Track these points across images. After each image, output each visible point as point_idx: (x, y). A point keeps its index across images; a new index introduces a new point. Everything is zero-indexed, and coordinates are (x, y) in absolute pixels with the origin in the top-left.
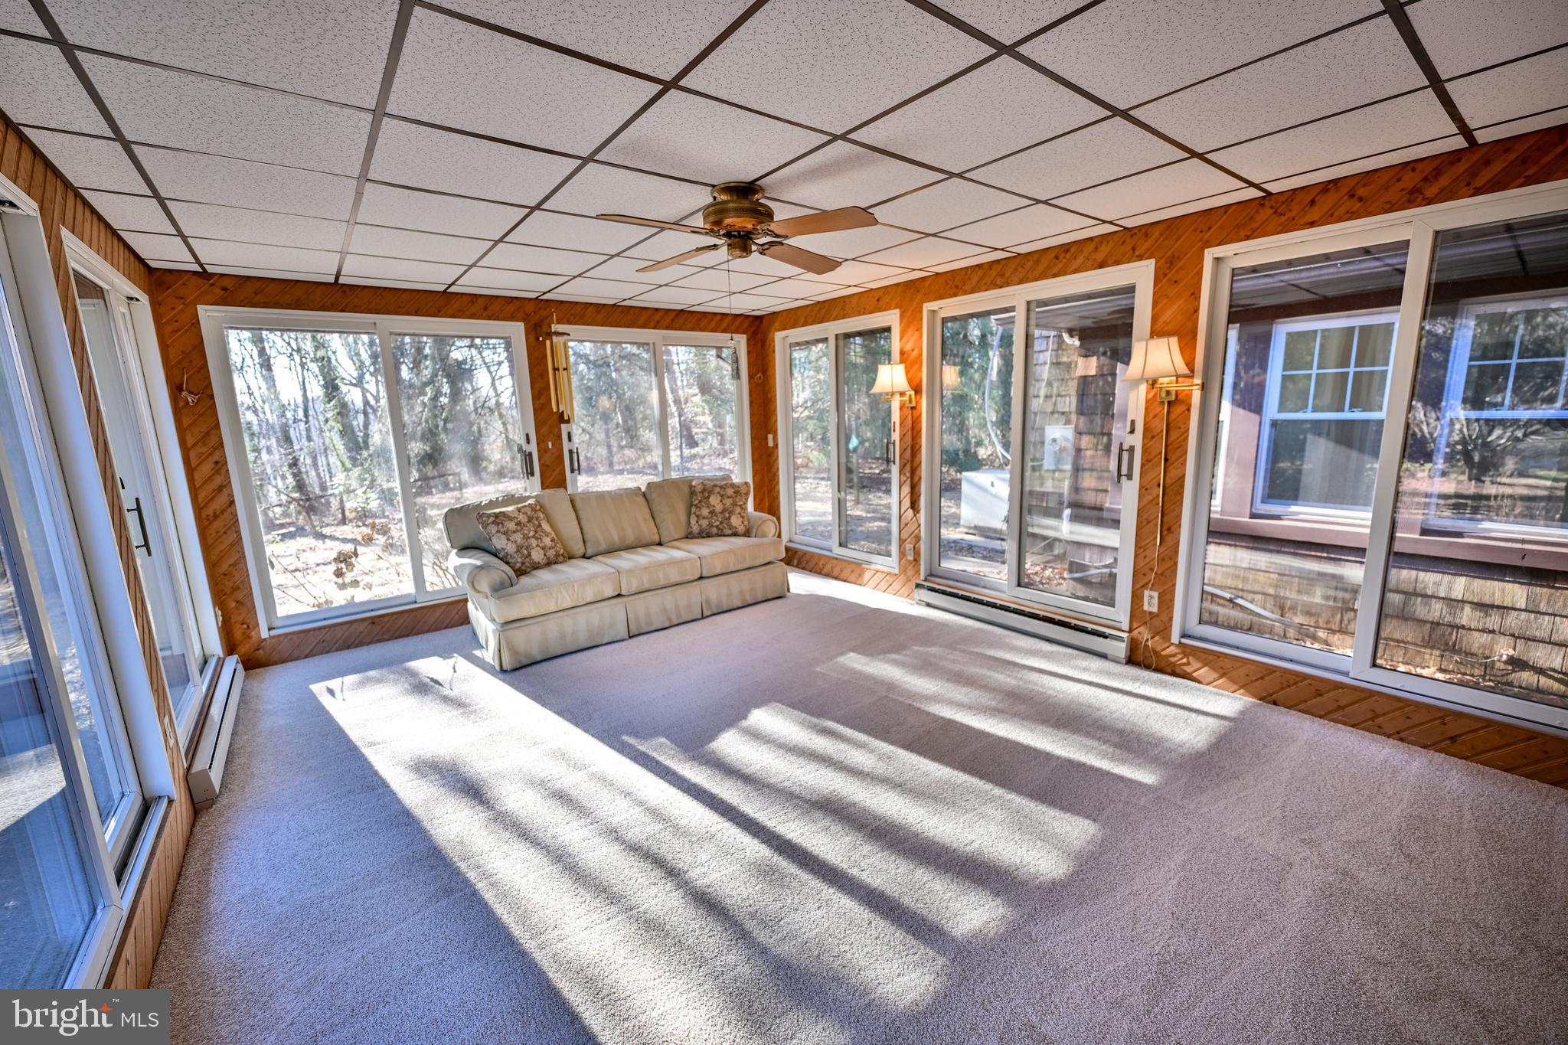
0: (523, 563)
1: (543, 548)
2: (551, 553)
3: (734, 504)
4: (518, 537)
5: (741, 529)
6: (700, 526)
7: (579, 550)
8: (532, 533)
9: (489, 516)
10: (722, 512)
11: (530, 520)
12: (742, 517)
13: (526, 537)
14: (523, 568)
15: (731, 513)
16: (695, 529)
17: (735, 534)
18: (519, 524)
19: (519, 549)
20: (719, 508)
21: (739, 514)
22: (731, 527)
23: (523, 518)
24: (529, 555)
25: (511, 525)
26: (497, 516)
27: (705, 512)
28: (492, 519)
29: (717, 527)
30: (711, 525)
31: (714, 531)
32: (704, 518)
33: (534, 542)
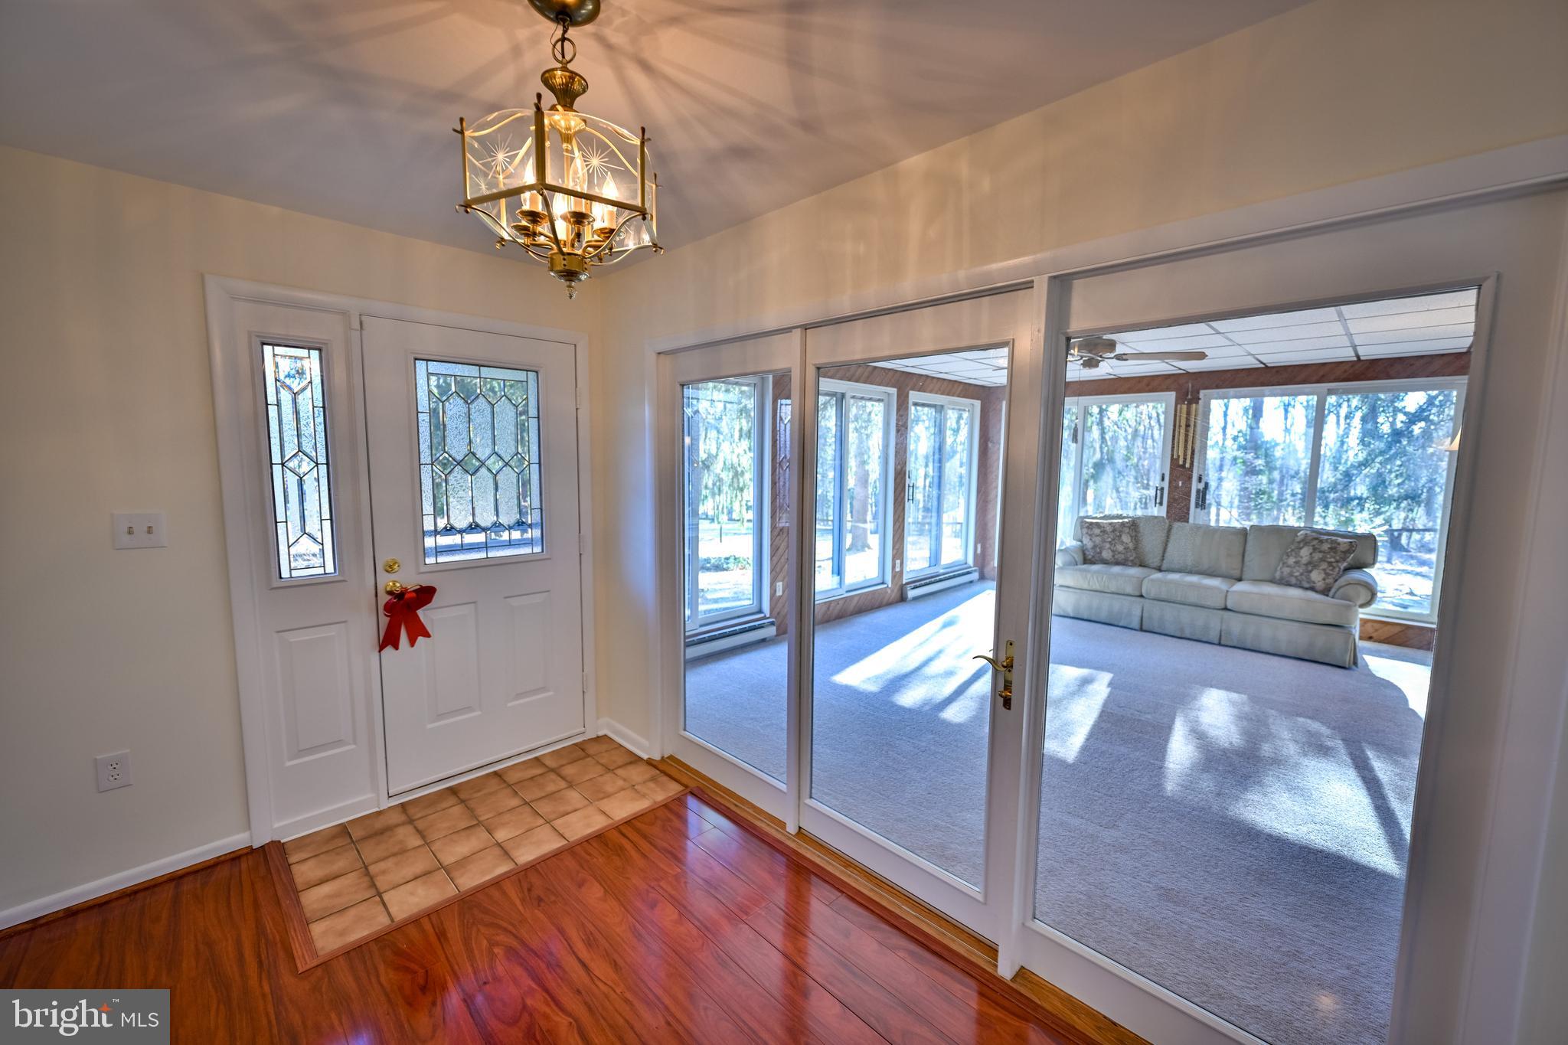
0: (1093, 557)
1: (1113, 551)
2: (1121, 557)
3: (1322, 560)
4: (1098, 540)
5: (1320, 585)
6: (1282, 572)
7: (1153, 563)
8: (1110, 539)
9: (1088, 522)
10: (1306, 565)
11: (1114, 531)
12: (1327, 574)
13: (1104, 541)
14: (1093, 559)
15: (1315, 567)
16: (1278, 575)
17: (1312, 589)
18: (1104, 532)
19: (1095, 547)
20: (1305, 560)
21: (1324, 570)
22: (1309, 581)
23: (1109, 529)
24: (1101, 553)
25: (1097, 531)
26: (1091, 524)
27: (1291, 561)
28: (1087, 525)
29: (1296, 577)
30: (1291, 574)
31: (1293, 581)
32: (1288, 566)
33: (1108, 545)
